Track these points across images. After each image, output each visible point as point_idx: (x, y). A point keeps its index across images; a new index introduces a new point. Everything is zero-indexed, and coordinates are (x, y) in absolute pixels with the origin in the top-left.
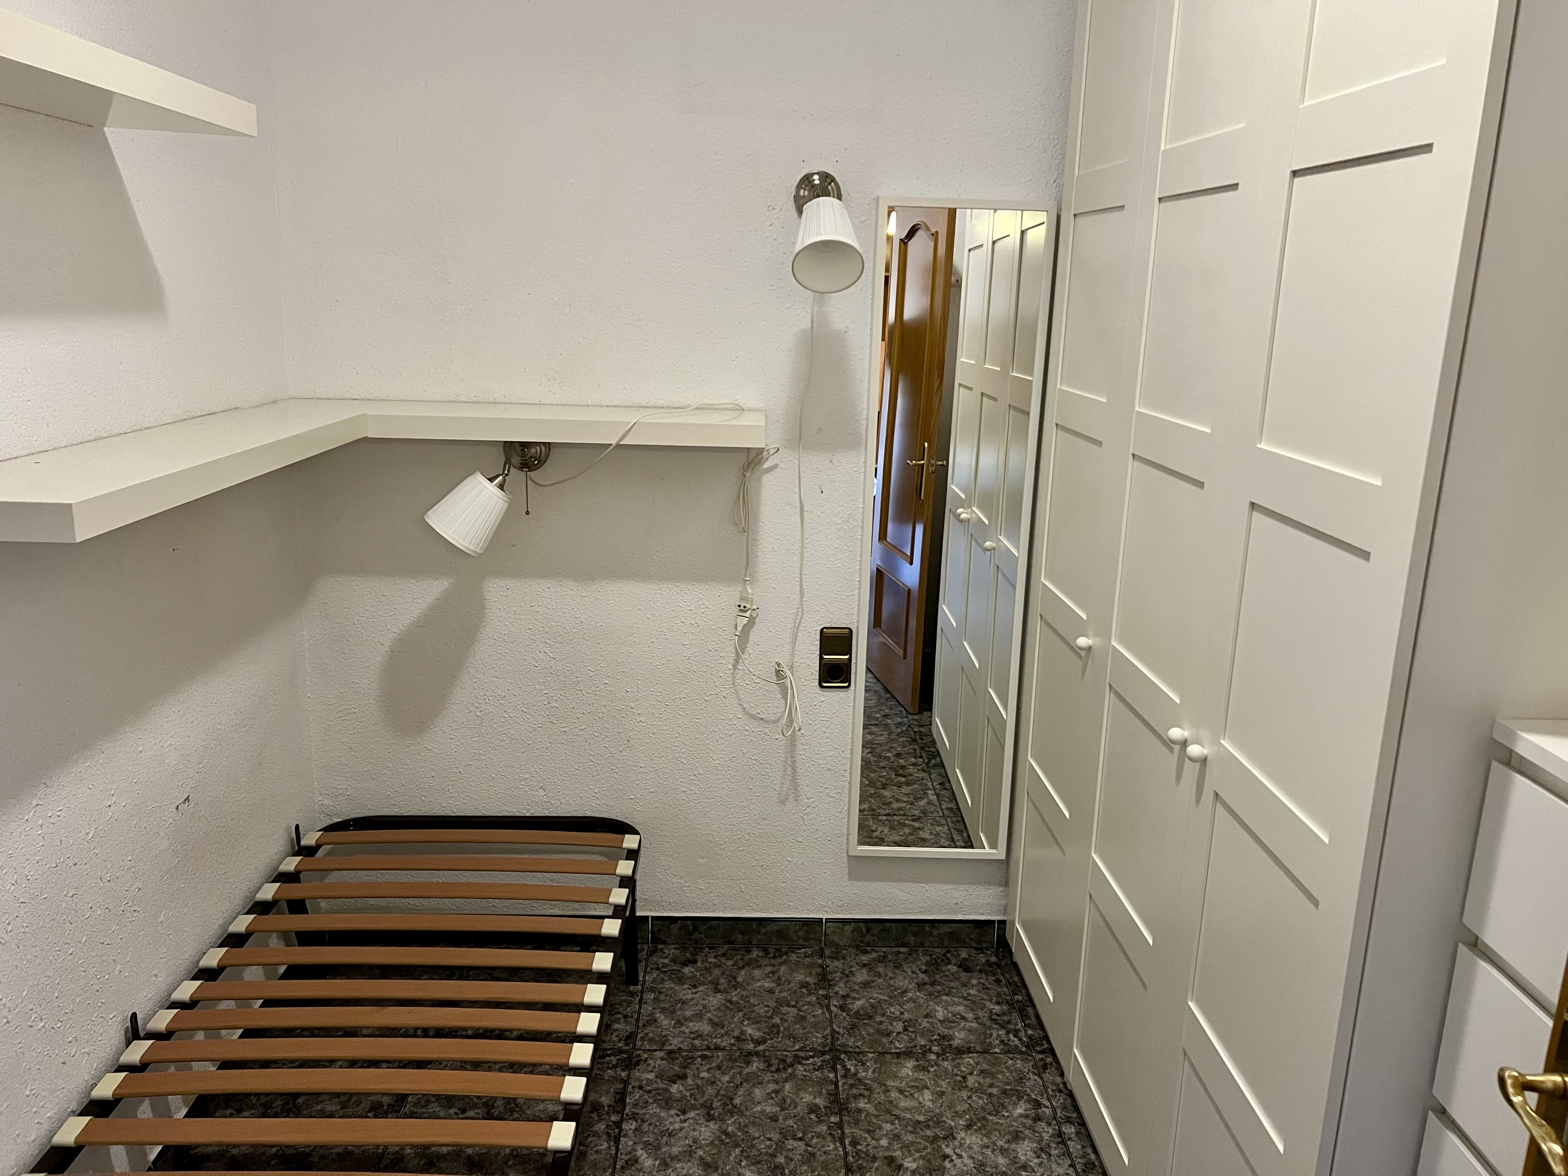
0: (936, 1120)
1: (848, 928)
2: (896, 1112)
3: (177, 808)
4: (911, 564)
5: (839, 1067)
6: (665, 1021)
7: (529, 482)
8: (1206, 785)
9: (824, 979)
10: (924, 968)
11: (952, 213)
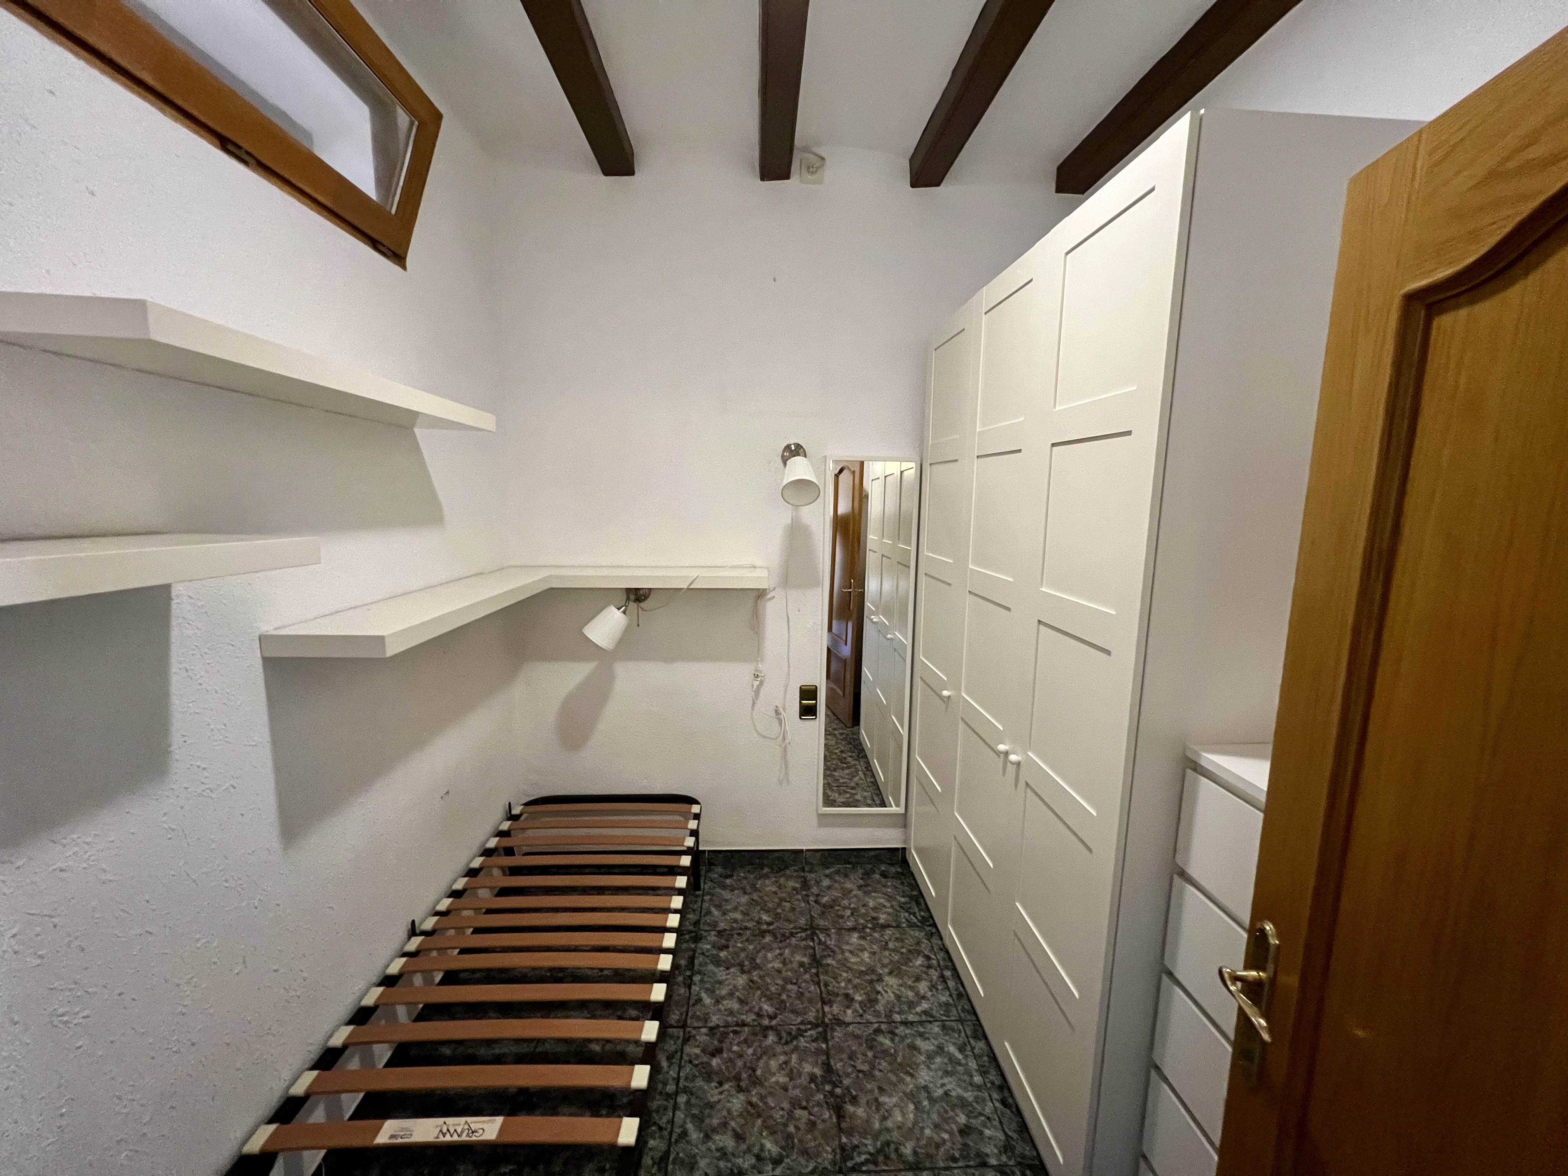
0: (871, 970)
1: (819, 854)
2: (849, 965)
3: (442, 798)
4: (846, 645)
5: (815, 938)
6: (716, 912)
7: (640, 609)
8: (1021, 777)
9: (805, 885)
10: (861, 876)
11: (862, 463)
